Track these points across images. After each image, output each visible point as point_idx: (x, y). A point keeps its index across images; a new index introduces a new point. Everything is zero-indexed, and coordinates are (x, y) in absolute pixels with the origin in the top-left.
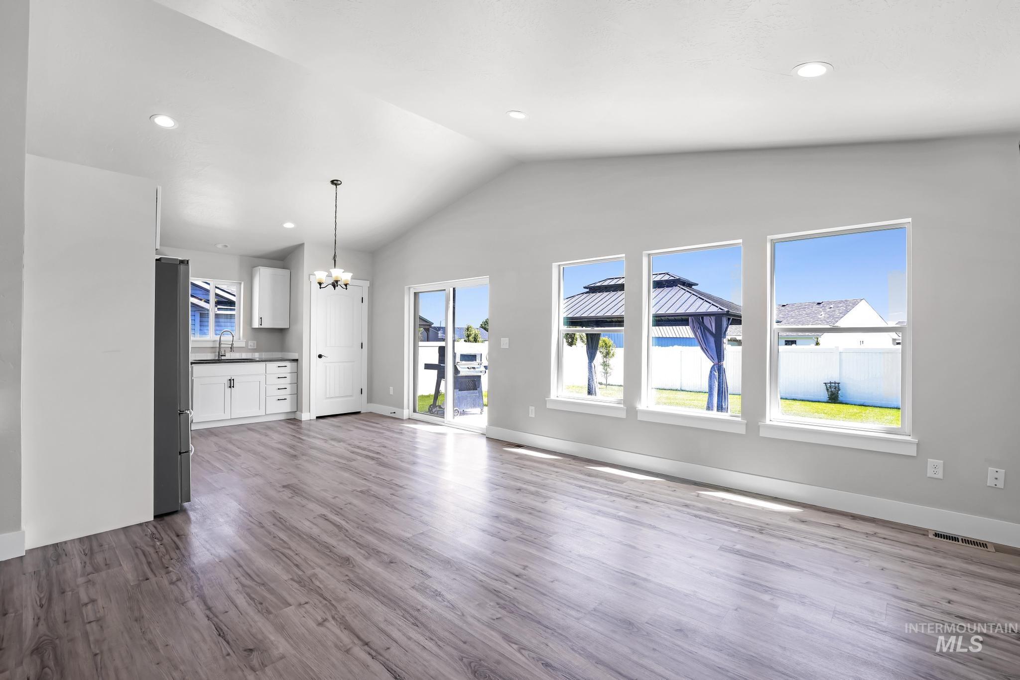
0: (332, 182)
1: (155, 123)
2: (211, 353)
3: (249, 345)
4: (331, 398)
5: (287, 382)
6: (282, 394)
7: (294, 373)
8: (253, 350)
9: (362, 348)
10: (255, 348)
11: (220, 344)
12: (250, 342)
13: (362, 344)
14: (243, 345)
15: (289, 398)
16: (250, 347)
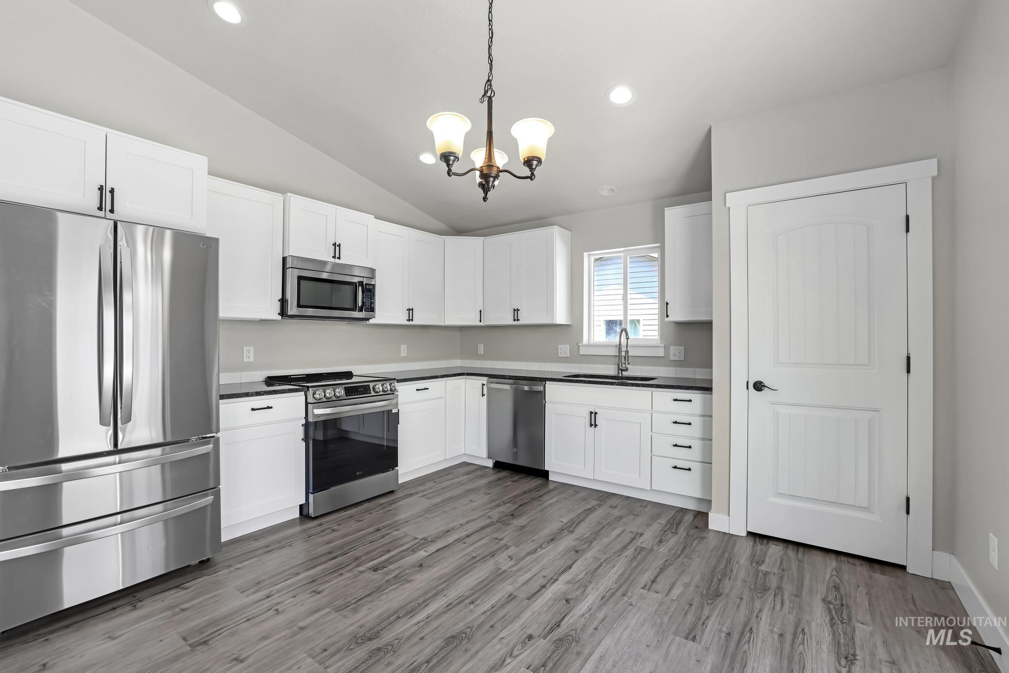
2: (613, 363)
3: (671, 353)
4: (793, 497)
5: (691, 435)
6: (683, 457)
7: (707, 416)
8: (678, 364)
9: (908, 371)
10: (682, 359)
11: (620, 351)
12: (672, 347)
13: (908, 358)
14: (661, 353)
15: (696, 467)
16: (672, 358)
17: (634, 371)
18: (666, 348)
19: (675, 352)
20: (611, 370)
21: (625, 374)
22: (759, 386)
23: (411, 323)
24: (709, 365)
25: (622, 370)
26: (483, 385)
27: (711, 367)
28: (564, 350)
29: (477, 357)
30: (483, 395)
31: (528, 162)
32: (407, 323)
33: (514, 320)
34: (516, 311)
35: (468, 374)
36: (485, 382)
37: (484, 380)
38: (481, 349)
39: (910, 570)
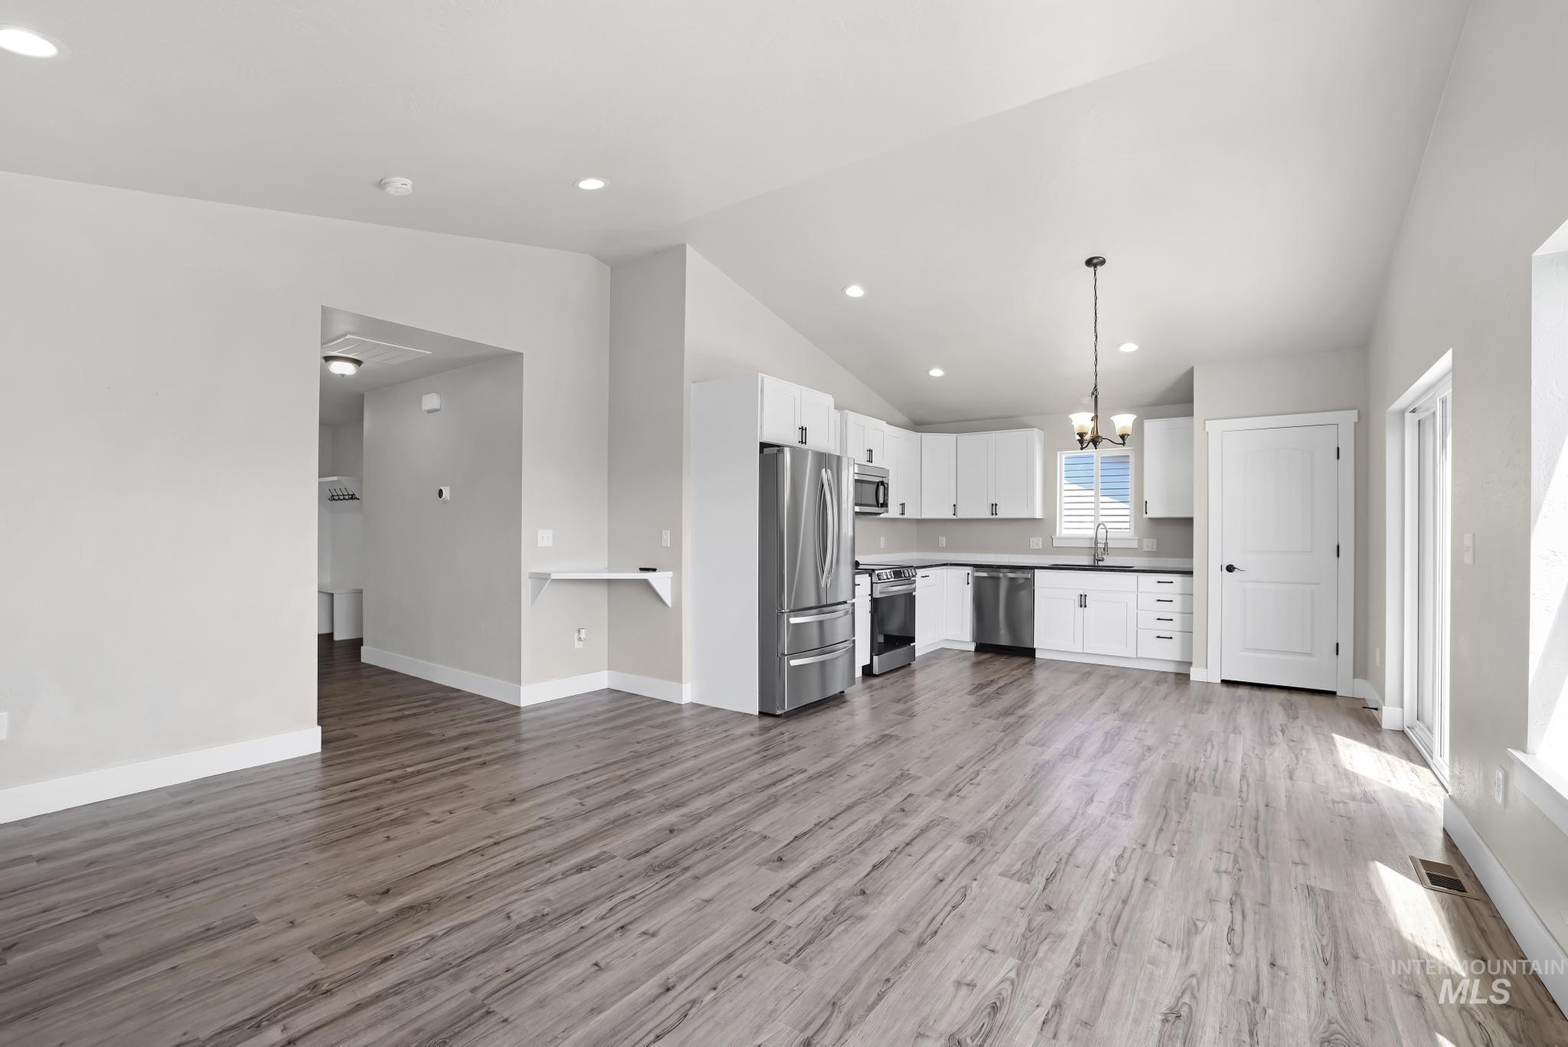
0: (1089, 262)
1: (848, 296)
2: (1089, 555)
3: (1145, 546)
4: (1256, 650)
5: (1173, 610)
6: (1165, 628)
7: (1188, 595)
8: (1151, 554)
9: (1338, 556)
10: (1155, 550)
11: (1096, 543)
12: (1145, 540)
13: (1338, 547)
14: (1135, 544)
15: (1177, 636)
16: (1145, 549)
17: (1108, 561)
18: (1140, 541)
19: (1149, 544)
20: (1086, 561)
21: (1100, 563)
22: (1230, 569)
23: (903, 516)
24: (1190, 555)
25: (1098, 560)
26: (968, 574)
27: (1192, 557)
28: (1036, 542)
29: (937, 548)
30: (968, 583)
31: (1123, 437)
32: (901, 516)
33: (993, 514)
34: (994, 506)
35: (951, 565)
36: (970, 572)
37: (969, 570)
38: (943, 541)
39: (1338, 694)
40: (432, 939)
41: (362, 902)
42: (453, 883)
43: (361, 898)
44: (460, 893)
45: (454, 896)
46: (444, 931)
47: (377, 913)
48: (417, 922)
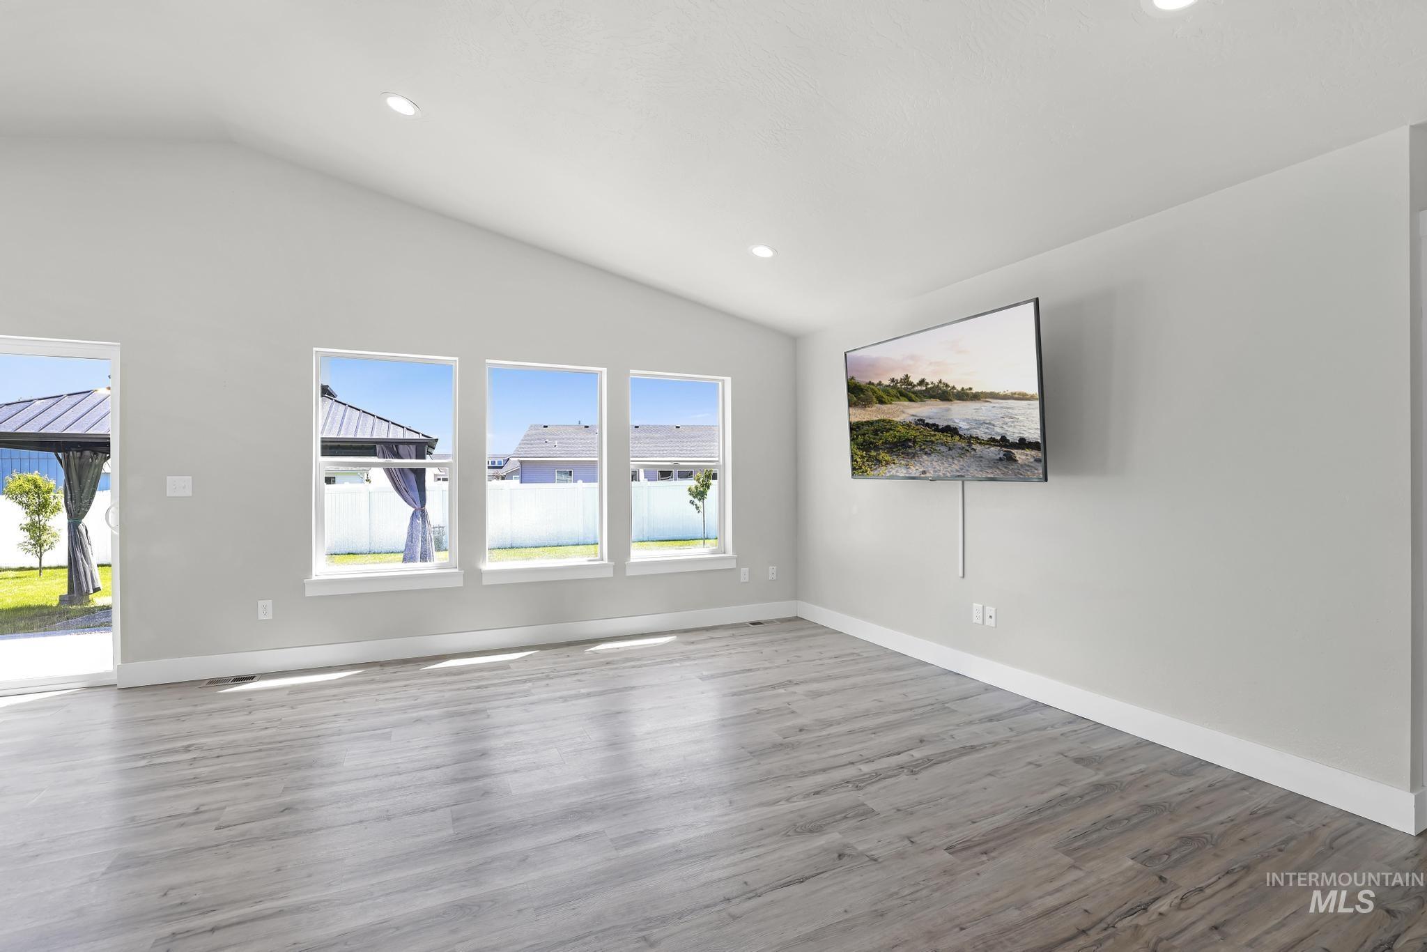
40: (788, 800)
41: (860, 848)
42: (775, 850)
43: (862, 854)
44: (769, 836)
45: (775, 834)
46: (780, 803)
47: (840, 833)
48: (802, 816)
